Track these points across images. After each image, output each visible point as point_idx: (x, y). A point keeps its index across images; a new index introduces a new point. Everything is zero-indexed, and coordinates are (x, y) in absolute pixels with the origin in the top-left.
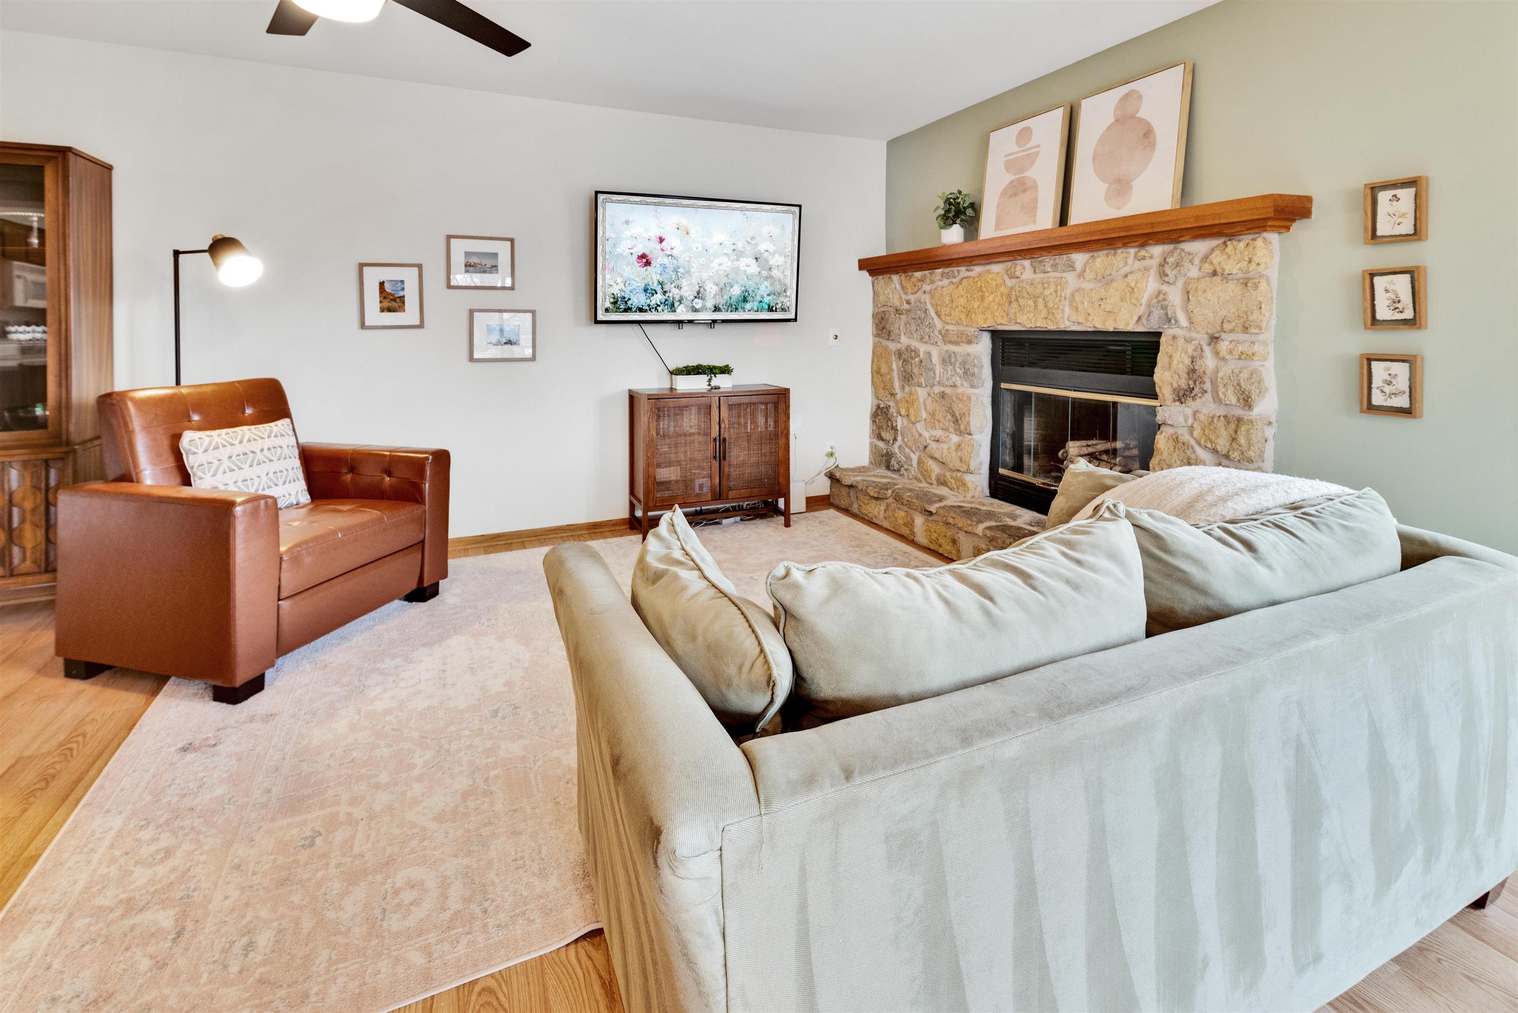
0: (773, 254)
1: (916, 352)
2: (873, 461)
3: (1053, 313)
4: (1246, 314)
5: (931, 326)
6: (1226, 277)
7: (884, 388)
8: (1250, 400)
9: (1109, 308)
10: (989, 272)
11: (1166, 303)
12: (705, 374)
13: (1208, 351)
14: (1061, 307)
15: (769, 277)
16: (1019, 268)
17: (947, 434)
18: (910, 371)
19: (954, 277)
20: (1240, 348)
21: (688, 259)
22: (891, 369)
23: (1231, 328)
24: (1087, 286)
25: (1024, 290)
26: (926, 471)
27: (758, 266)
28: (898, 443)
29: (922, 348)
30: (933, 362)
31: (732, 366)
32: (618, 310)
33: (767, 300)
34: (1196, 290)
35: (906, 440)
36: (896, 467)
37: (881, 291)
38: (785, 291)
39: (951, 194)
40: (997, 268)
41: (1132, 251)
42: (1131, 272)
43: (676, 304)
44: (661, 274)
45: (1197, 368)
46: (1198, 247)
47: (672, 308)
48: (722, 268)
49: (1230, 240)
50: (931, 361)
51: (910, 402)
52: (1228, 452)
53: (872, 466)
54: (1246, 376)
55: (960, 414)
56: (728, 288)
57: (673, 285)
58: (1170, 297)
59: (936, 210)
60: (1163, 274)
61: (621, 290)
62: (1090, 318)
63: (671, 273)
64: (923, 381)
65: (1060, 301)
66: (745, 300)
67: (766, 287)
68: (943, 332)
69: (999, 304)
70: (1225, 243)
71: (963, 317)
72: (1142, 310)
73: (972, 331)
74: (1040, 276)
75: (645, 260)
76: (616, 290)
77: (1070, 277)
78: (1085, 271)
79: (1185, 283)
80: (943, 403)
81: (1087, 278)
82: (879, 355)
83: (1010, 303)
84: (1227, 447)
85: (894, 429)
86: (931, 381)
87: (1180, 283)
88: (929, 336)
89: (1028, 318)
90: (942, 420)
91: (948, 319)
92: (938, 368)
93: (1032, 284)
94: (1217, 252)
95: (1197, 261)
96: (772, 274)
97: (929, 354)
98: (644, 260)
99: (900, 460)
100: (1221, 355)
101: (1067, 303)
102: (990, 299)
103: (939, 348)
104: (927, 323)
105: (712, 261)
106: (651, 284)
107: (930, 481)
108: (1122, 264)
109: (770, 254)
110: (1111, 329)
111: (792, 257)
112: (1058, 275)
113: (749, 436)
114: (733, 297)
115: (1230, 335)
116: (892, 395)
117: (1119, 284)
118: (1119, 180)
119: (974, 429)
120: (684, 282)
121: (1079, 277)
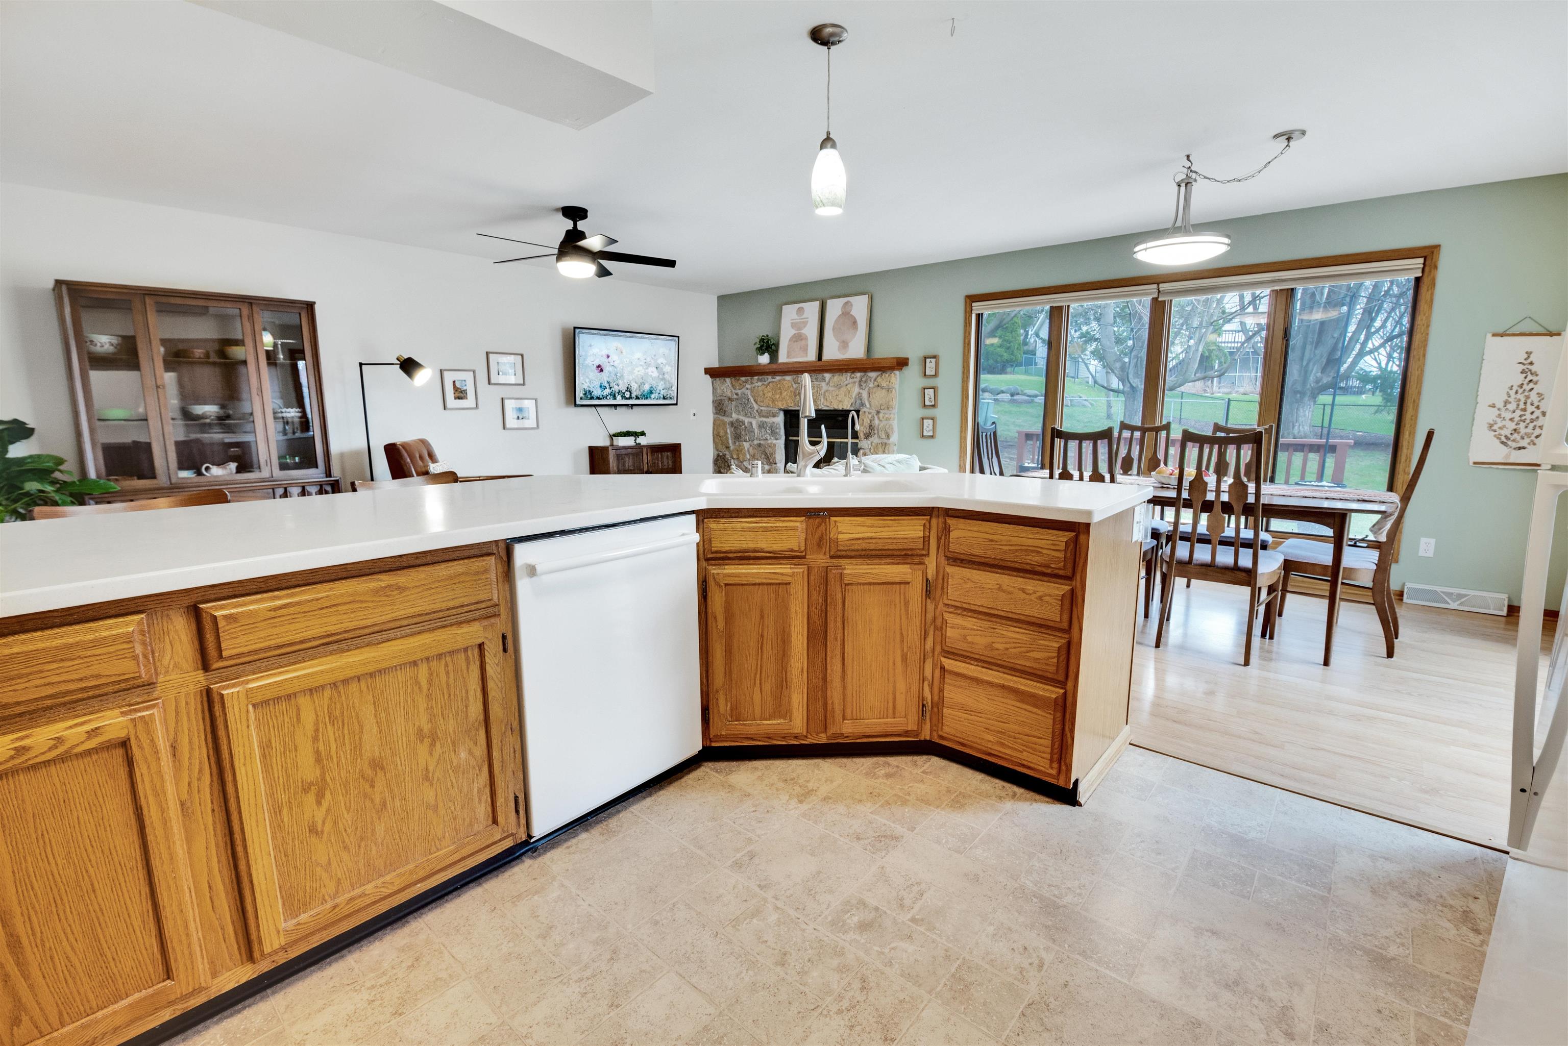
0: (665, 366)
1: (743, 423)
5: (752, 408)
6: (882, 387)
7: (722, 444)
8: (889, 436)
9: (840, 399)
10: (784, 380)
11: (861, 397)
12: (632, 436)
13: (876, 417)
14: (819, 399)
15: (663, 379)
18: (739, 433)
19: (765, 381)
20: (886, 416)
21: (622, 368)
22: (726, 433)
23: (883, 409)
24: (830, 389)
27: (658, 373)
29: (746, 420)
30: (754, 427)
31: (646, 431)
32: (587, 398)
33: (662, 392)
34: (873, 392)
37: (718, 387)
38: (672, 388)
39: (763, 336)
40: (788, 378)
41: (848, 374)
42: (848, 384)
43: (617, 395)
44: (608, 377)
45: (872, 424)
46: (873, 375)
47: (615, 398)
48: (638, 374)
49: (884, 373)
50: (752, 427)
51: (739, 450)
54: (888, 427)
55: (770, 455)
56: (642, 386)
57: (615, 384)
58: (863, 394)
59: (754, 345)
60: (860, 385)
61: (588, 387)
62: (832, 403)
63: (614, 376)
64: (747, 438)
65: (819, 395)
66: (651, 393)
68: (759, 411)
70: (882, 374)
71: (770, 403)
72: (853, 400)
73: (775, 410)
75: (601, 369)
76: (585, 387)
77: (823, 384)
78: (830, 382)
81: (831, 385)
82: (717, 426)
83: (795, 396)
86: (752, 438)
87: (867, 389)
88: (751, 413)
91: (762, 404)
92: (756, 431)
94: (879, 378)
95: (872, 381)
97: (751, 423)
100: (880, 419)
101: (822, 397)
102: (784, 393)
103: (757, 420)
104: (749, 406)
105: (634, 369)
106: (603, 383)
108: (844, 380)
110: (841, 409)
111: (675, 367)
112: (817, 383)
114: (645, 391)
115: (883, 411)
116: (728, 447)
117: (843, 389)
118: (843, 342)
119: (777, 461)
120: (620, 382)
121: (827, 384)
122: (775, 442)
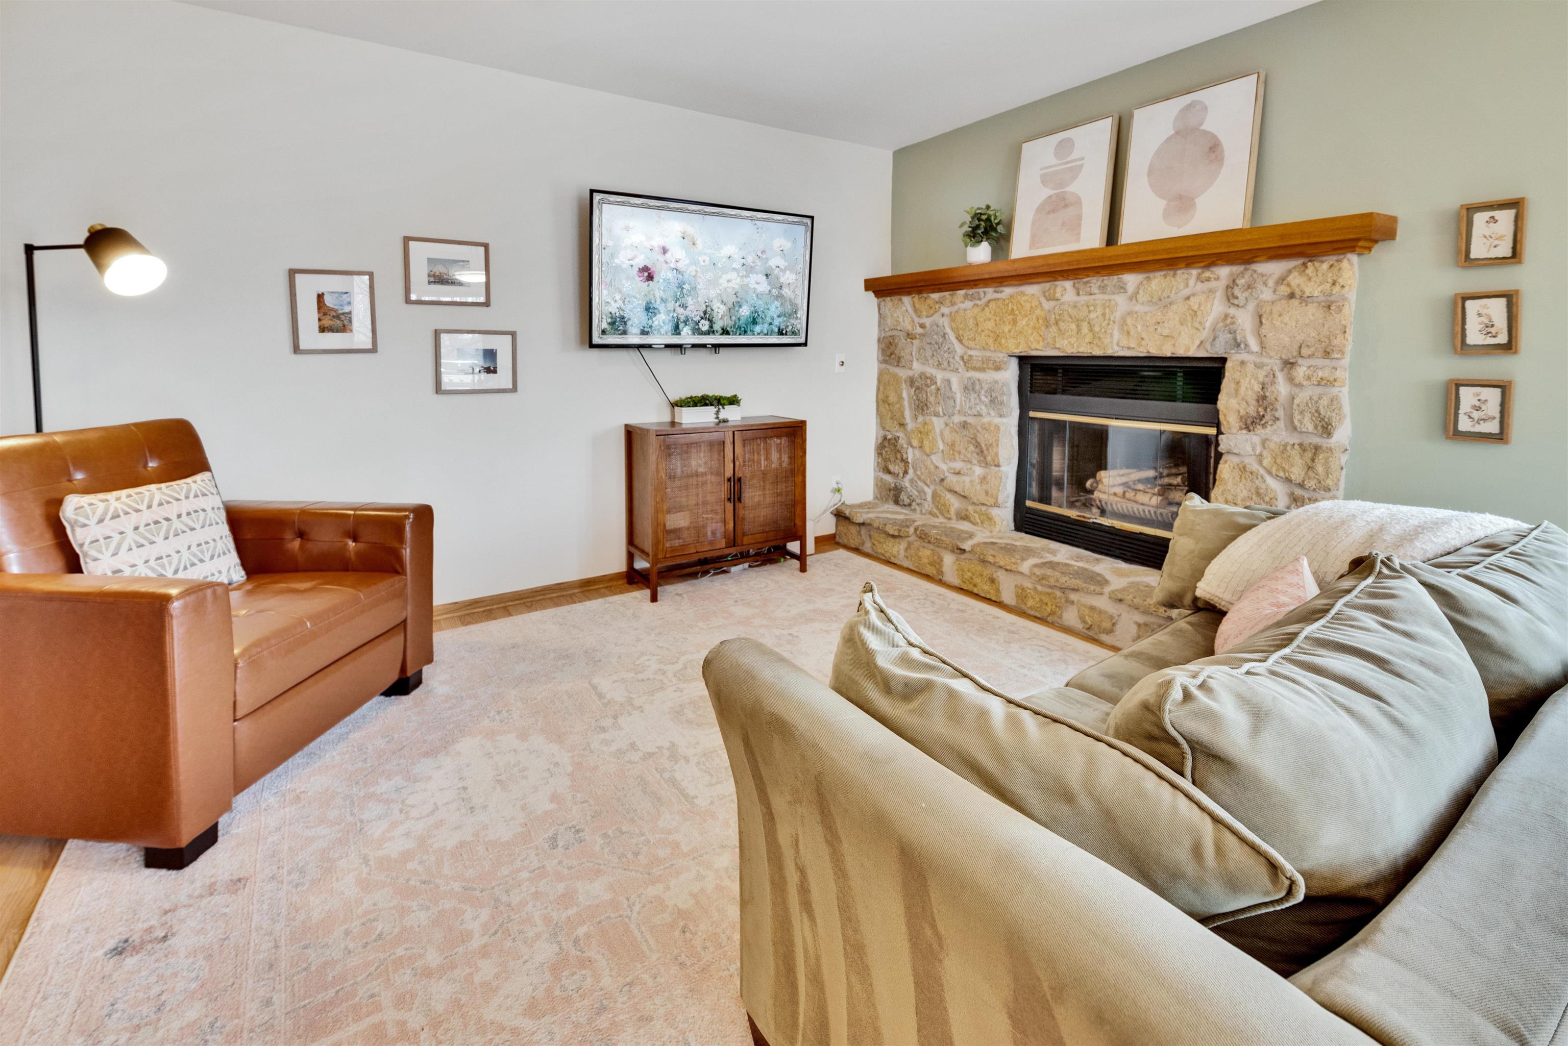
0: (784, 271)
1: (933, 380)
2: (879, 496)
3: (1100, 338)
4: (1329, 338)
5: (950, 351)
6: (1305, 300)
7: (892, 418)
8: (1330, 427)
9: (1166, 332)
10: (1023, 294)
11: (1235, 327)
12: (712, 405)
13: (1280, 377)
14: (1109, 331)
15: (779, 297)
16: (1059, 290)
17: (969, 466)
18: (924, 399)
19: (980, 299)
20: (1320, 374)
21: (693, 274)
22: (900, 397)
23: (1310, 353)
24: (1138, 308)
25: (1065, 313)
26: (944, 505)
27: (769, 284)
28: (908, 477)
29: (939, 376)
30: (953, 389)
31: (740, 396)
32: (615, 332)
33: (777, 322)
34: (1271, 313)
35: (918, 473)
36: (907, 501)
37: (889, 314)
38: (796, 313)
39: (979, 209)
40: (1033, 290)
41: (1194, 272)
42: (1194, 295)
43: (681, 326)
44: (664, 291)
45: (1268, 394)
46: (1273, 269)
47: (677, 332)
48: (730, 285)
49: (1310, 261)
50: (951, 389)
51: (924, 432)
52: (1303, 481)
53: (877, 501)
54: (1326, 403)
55: (986, 445)
56: (737, 308)
57: (678, 304)
58: (1239, 321)
59: (961, 226)
60: (1231, 297)
61: (620, 309)
62: (1143, 343)
63: (675, 289)
64: (941, 410)
65: (1108, 324)
66: (754, 322)
67: (777, 307)
68: (966, 358)
69: (1034, 328)
70: (1304, 264)
71: (991, 341)
72: (1205, 334)
73: (1000, 356)
74: (1086, 298)
75: (648, 274)
76: (613, 308)
77: (1120, 300)
78: (1138, 293)
79: (1258, 305)
80: (965, 433)
81: (1140, 301)
82: (885, 384)
83: (1048, 326)
84: (1302, 476)
85: (905, 461)
86: (950, 411)
87: (1251, 306)
88: (949, 362)
89: (1069, 342)
90: (963, 451)
91: (972, 344)
92: (958, 396)
93: (1075, 307)
94: (1295, 274)
95: (1271, 283)
96: (783, 292)
97: (949, 381)
98: (646, 274)
99: (911, 494)
100: (1297, 381)
101: (1116, 327)
102: (1024, 322)
103: (959, 375)
104: (946, 349)
105: (721, 277)
106: (653, 302)
107: (949, 516)
108: (1182, 286)
109: (781, 270)
110: (1169, 355)
111: (804, 275)
112: (1106, 297)
113: (764, 474)
114: (742, 318)
115: (1308, 360)
116: (902, 425)
117: (1179, 307)
118: (1180, 197)
119: (1002, 461)
120: (690, 301)
121: (1131, 299)
122: (997, 420)
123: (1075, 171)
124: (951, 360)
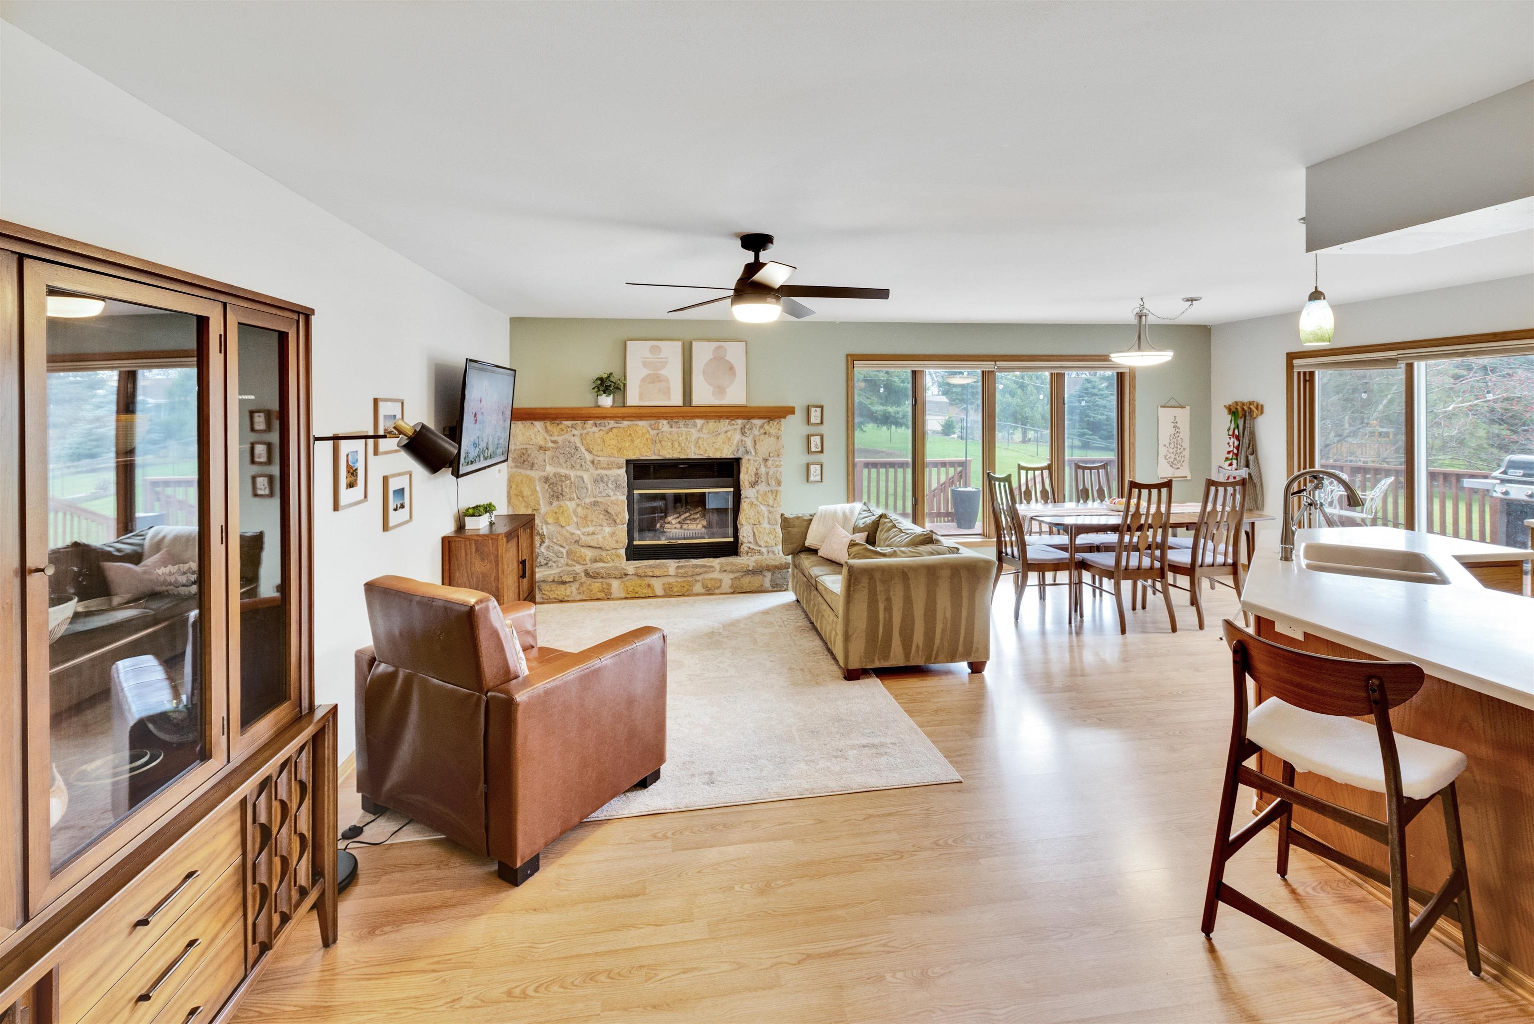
1: (567, 478)
3: (684, 449)
4: (779, 449)
5: (582, 458)
6: (770, 435)
9: (717, 447)
10: (637, 425)
11: (745, 445)
13: (763, 465)
14: (690, 446)
16: (660, 424)
17: (601, 528)
18: (559, 490)
19: (605, 427)
20: (776, 464)
22: (535, 491)
23: (772, 455)
24: (702, 435)
25: (664, 437)
26: (580, 556)
28: (546, 544)
29: (572, 474)
30: (585, 482)
33: (502, 446)
34: (758, 440)
35: (555, 540)
37: (520, 433)
40: (642, 423)
41: (727, 421)
42: (727, 431)
45: (758, 472)
46: (757, 422)
49: (771, 420)
50: (583, 481)
51: (559, 512)
55: (614, 513)
58: (747, 442)
60: (743, 434)
61: (468, 446)
62: (706, 452)
64: (574, 496)
65: (688, 444)
66: (498, 448)
68: (594, 462)
69: (645, 444)
70: (768, 422)
71: (615, 452)
72: (734, 448)
74: (676, 430)
77: (693, 431)
78: (703, 428)
79: (755, 437)
80: (595, 508)
81: (704, 432)
82: (518, 482)
83: (654, 444)
86: (583, 496)
87: (751, 437)
88: (580, 465)
89: (668, 452)
90: (595, 520)
91: (600, 453)
92: (590, 486)
93: (670, 434)
94: (766, 425)
95: (758, 429)
97: (582, 477)
100: (769, 466)
101: (693, 444)
102: (638, 441)
103: (592, 473)
104: (578, 456)
107: (584, 562)
108: (721, 427)
110: (718, 457)
112: (687, 431)
115: (772, 458)
116: (537, 509)
117: (723, 436)
121: (699, 431)
123: (664, 364)
124: (583, 464)
